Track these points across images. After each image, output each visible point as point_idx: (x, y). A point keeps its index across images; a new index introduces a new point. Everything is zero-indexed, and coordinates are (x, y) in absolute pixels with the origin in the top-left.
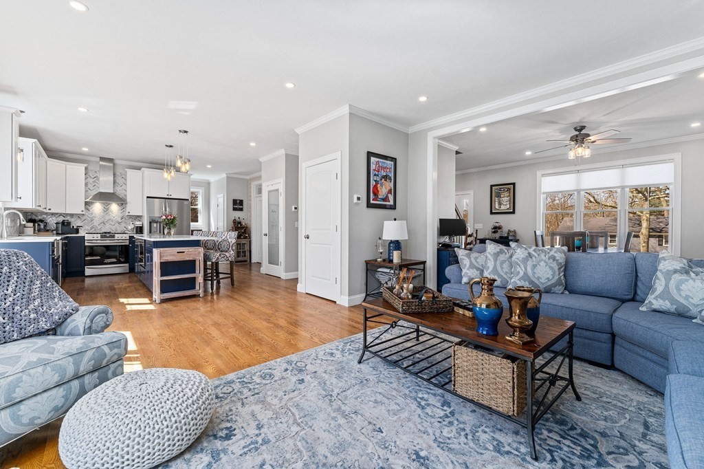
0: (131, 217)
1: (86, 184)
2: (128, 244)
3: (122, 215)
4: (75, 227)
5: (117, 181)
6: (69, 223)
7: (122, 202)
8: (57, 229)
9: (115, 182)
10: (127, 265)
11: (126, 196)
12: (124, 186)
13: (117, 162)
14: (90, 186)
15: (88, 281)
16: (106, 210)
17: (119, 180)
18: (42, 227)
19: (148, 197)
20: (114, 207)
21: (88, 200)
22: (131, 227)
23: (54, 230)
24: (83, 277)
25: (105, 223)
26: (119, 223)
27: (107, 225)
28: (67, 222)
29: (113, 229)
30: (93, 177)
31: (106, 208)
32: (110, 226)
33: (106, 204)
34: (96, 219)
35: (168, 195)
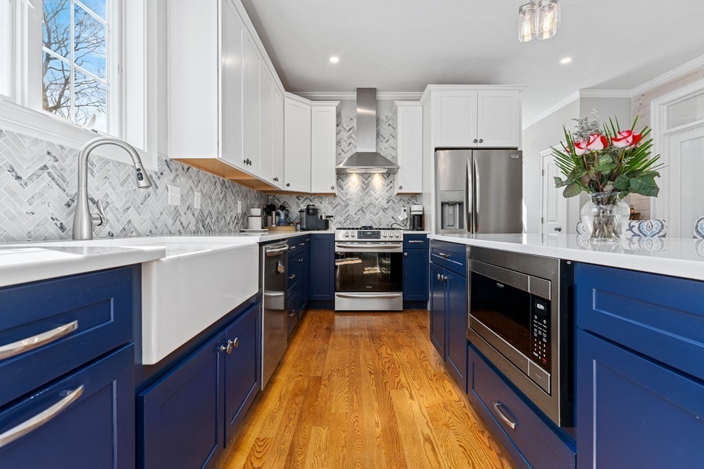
0: (403, 196)
1: (338, 143)
2: (400, 250)
3: (388, 195)
4: (324, 218)
5: (382, 132)
6: (316, 211)
7: (391, 166)
9: (378, 135)
10: (400, 294)
11: (395, 158)
12: (392, 141)
13: (382, 96)
14: (344, 145)
15: (341, 322)
17: (385, 131)
18: (282, 217)
19: (436, 149)
20: (377, 181)
21: (341, 166)
22: (402, 216)
23: (297, 224)
24: (331, 313)
25: (365, 210)
26: (385, 210)
27: (367, 213)
28: (313, 209)
29: (376, 222)
30: (347, 129)
31: (366, 182)
32: (371, 215)
33: (366, 176)
34: (352, 203)
35: (476, 141)
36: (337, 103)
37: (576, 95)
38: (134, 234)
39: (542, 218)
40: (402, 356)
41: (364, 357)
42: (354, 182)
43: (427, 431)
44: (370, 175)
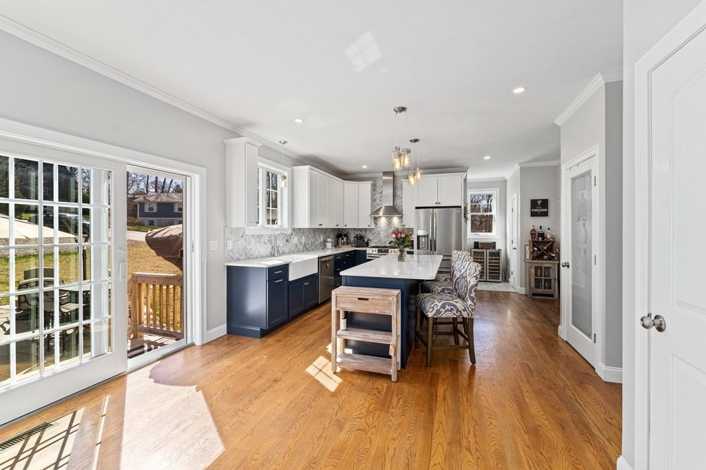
1: (373, 200)
4: (366, 241)
5: (398, 193)
6: (361, 237)
7: (400, 215)
9: (394, 194)
13: (396, 174)
16: (389, 223)
18: (345, 240)
19: (417, 208)
20: (395, 220)
31: (390, 221)
34: (382, 233)
35: (436, 203)
36: (371, 181)
42: (383, 221)
44: (392, 218)
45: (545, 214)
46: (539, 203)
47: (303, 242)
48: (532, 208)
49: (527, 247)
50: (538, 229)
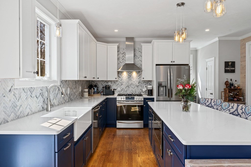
0: (144, 81)
1: (118, 59)
2: (142, 104)
3: (138, 80)
4: (112, 90)
5: (136, 54)
7: (139, 70)
8: (103, 92)
9: (134, 55)
10: (142, 122)
11: (141, 65)
12: (140, 58)
13: (136, 40)
14: (121, 60)
15: (119, 132)
16: (130, 76)
17: (138, 54)
18: (96, 90)
19: (157, 65)
20: (134, 74)
21: (120, 70)
22: (144, 89)
23: (101, 92)
24: (115, 129)
25: (129, 86)
26: (137, 86)
27: (130, 88)
28: (108, 87)
29: (134, 91)
30: (122, 53)
31: (130, 75)
32: (132, 88)
33: (130, 73)
34: (124, 84)
35: (172, 62)
36: (118, 44)
37: (217, 39)
38: (55, 106)
39: (206, 88)
40: (139, 145)
41: (126, 145)
42: (125, 74)
43: (141, 164)
44: (131, 72)
45: (233, 71)
46: (230, 64)
47: (68, 93)
48: (225, 67)
49: (223, 93)
50: (230, 81)
